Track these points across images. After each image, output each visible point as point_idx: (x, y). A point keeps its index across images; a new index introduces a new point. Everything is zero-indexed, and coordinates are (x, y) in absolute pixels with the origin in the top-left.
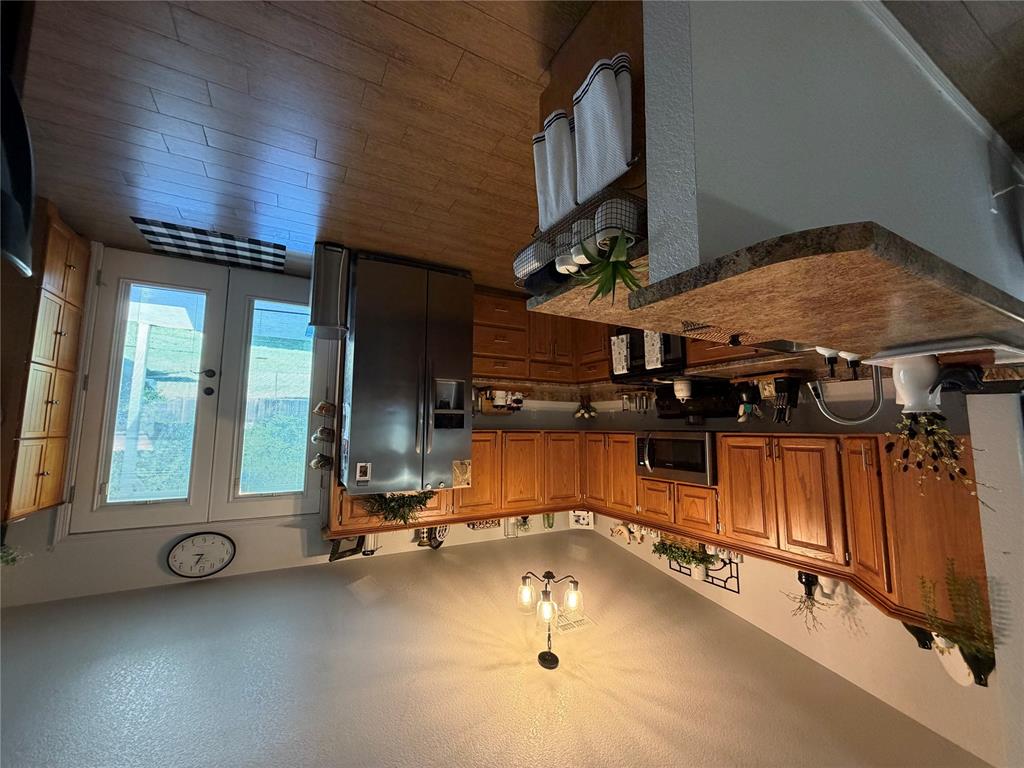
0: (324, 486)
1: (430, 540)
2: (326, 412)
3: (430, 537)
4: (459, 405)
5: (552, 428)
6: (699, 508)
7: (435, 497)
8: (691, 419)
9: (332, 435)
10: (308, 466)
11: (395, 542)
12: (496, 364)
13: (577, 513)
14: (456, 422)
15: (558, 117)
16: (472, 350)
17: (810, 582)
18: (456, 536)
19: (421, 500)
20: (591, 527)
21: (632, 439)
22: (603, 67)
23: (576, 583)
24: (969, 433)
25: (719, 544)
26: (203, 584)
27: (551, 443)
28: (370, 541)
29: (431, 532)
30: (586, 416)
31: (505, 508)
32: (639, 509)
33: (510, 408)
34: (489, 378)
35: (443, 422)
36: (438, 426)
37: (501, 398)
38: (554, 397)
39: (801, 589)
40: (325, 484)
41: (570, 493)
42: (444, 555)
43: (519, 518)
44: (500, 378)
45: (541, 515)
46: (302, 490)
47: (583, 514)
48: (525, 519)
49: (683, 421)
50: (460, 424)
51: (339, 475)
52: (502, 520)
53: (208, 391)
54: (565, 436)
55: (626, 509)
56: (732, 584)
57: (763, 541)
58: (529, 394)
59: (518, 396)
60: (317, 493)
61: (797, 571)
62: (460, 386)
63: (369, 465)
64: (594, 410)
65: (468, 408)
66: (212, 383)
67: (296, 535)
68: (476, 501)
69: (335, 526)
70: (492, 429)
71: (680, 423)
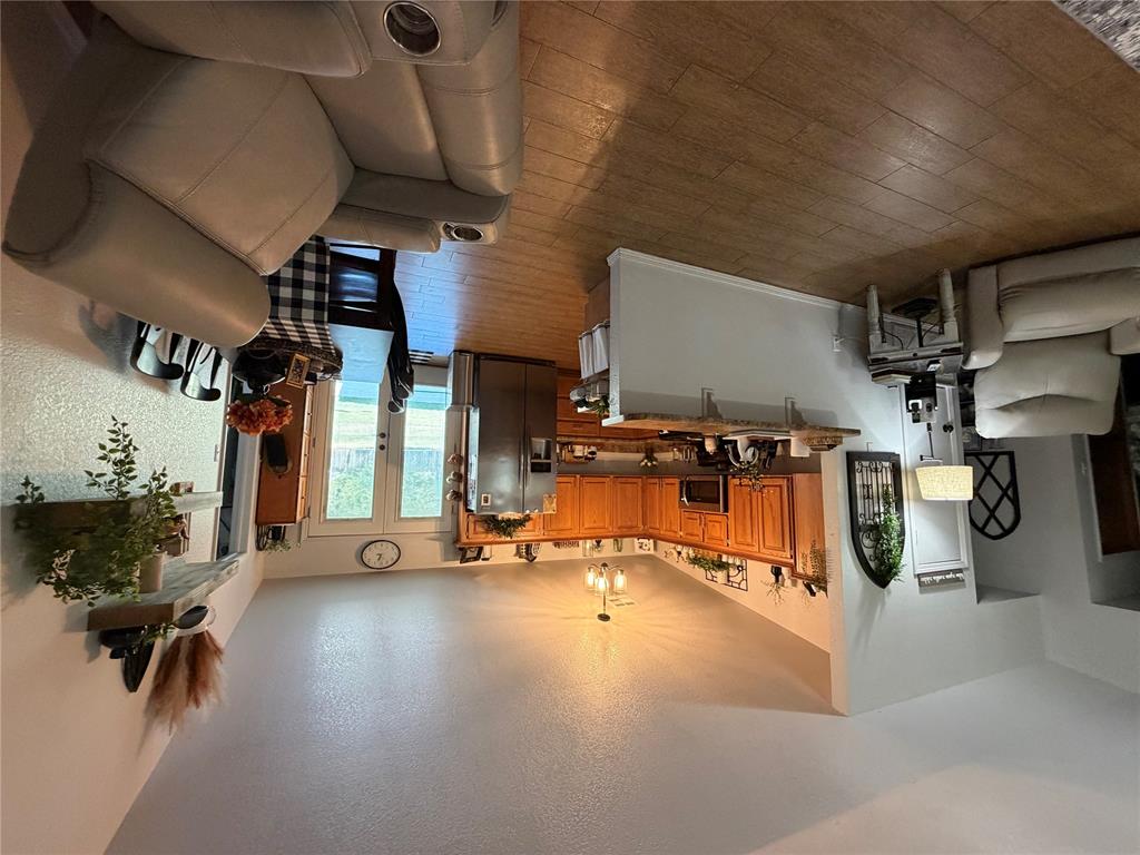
0: (455, 513)
1: (527, 554)
2: (457, 461)
3: (527, 551)
4: (548, 456)
5: (621, 474)
6: (718, 529)
7: (531, 522)
8: (719, 466)
9: (461, 478)
10: (444, 498)
11: (502, 553)
12: (575, 426)
13: (641, 540)
14: (545, 468)
15: (587, 334)
16: (556, 416)
17: (777, 573)
18: (546, 553)
19: (521, 523)
20: (652, 552)
21: (677, 481)
22: (600, 327)
23: (622, 571)
24: (820, 472)
25: (728, 553)
26: (381, 573)
27: (619, 486)
28: (487, 550)
29: (528, 547)
30: (649, 464)
31: (583, 533)
32: (681, 533)
33: (587, 458)
34: (569, 436)
35: (537, 468)
36: (532, 471)
37: (579, 451)
38: (622, 449)
39: (773, 578)
40: (455, 511)
41: (634, 524)
42: (538, 566)
43: (594, 541)
44: (577, 437)
45: (612, 540)
46: (440, 515)
47: (645, 541)
48: (598, 542)
49: (714, 468)
50: (548, 470)
51: (466, 504)
52: (581, 542)
53: (382, 447)
54: (630, 480)
55: (672, 534)
56: (743, 585)
57: (750, 549)
58: (601, 447)
59: (593, 449)
60: (449, 518)
61: (770, 566)
62: (548, 443)
63: (489, 496)
64: (656, 460)
65: (554, 457)
66: (383, 442)
67: (437, 546)
68: (561, 526)
69: (464, 539)
70: (573, 474)
71: (712, 469)
